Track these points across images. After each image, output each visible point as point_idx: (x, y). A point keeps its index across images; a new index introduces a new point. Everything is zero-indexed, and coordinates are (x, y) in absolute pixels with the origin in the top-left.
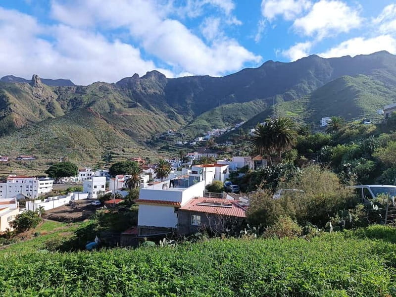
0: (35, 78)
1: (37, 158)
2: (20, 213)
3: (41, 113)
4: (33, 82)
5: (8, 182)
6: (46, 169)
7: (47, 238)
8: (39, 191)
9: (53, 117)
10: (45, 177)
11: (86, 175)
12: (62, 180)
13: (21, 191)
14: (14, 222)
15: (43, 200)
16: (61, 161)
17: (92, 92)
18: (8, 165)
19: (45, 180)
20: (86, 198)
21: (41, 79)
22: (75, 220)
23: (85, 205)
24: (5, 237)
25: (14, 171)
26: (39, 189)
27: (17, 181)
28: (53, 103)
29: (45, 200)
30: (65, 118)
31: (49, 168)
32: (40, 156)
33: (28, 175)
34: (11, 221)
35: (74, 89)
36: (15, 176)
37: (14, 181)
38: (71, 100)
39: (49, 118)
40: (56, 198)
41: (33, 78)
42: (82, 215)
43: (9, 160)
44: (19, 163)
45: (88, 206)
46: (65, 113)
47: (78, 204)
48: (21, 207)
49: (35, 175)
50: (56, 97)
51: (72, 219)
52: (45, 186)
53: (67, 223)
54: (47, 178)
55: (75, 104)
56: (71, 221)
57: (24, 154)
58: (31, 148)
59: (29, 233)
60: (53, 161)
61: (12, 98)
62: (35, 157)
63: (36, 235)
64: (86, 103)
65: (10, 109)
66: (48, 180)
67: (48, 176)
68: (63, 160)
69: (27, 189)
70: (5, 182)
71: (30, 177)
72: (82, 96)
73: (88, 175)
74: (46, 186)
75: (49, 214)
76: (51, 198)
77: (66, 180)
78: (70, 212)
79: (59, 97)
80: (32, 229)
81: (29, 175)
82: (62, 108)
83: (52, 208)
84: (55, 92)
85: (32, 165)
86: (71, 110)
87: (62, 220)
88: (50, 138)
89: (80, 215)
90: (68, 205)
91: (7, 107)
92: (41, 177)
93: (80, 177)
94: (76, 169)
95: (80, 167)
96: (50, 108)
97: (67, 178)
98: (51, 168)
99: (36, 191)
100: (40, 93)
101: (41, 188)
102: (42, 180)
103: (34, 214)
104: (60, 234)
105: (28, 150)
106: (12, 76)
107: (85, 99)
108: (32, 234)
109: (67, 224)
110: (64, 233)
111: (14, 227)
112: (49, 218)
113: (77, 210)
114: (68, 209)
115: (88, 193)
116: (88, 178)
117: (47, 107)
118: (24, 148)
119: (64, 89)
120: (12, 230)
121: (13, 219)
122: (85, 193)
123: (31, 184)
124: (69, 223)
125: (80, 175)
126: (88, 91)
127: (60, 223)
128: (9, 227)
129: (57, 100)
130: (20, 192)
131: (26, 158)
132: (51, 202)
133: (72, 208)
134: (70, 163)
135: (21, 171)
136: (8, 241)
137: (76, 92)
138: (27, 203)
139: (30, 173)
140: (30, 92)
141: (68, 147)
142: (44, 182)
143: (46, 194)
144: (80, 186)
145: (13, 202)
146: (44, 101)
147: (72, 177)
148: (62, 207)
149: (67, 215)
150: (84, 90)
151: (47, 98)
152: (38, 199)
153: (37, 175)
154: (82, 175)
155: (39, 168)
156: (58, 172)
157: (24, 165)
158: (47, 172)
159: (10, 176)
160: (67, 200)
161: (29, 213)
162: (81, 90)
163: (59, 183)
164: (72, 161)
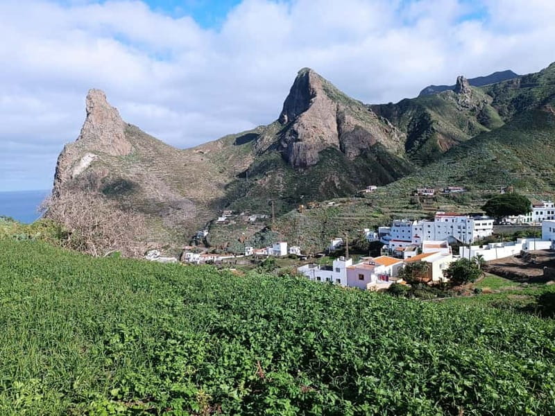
0: (460, 81)
1: (468, 189)
2: (454, 260)
3: (471, 127)
4: (458, 88)
5: (436, 220)
6: (482, 205)
7: (492, 299)
8: (475, 234)
9: (488, 130)
10: (481, 215)
11: (545, 213)
12: (507, 220)
13: (452, 233)
14: (448, 271)
15: (481, 247)
16: (503, 192)
17: (549, 79)
18: (434, 199)
19: (482, 219)
20: (548, 248)
21: (469, 80)
22: (532, 280)
23: (547, 259)
24: (438, 288)
25: (443, 207)
26: (475, 232)
27: (447, 220)
28: (486, 111)
29: (485, 246)
30: (506, 129)
31: (485, 202)
32: (472, 186)
33: (459, 213)
34: (445, 269)
35: (517, 82)
36: (444, 213)
37: (443, 219)
38: (513, 101)
39: (483, 132)
40: (499, 244)
41: (458, 81)
42: (542, 274)
43: (435, 194)
44: (447, 197)
45: (551, 260)
46: (505, 121)
47: (534, 256)
48: (454, 253)
49: (467, 213)
50: (490, 100)
51: (527, 277)
52: (482, 227)
53: (518, 282)
54: (484, 217)
55: (520, 104)
56: (524, 280)
57: (452, 186)
58: (460, 175)
59: (466, 287)
60: (491, 192)
61: (433, 115)
62: (466, 188)
63: (476, 291)
64: (538, 99)
65: (433, 129)
66: (485, 219)
67: (486, 214)
68: (505, 190)
69: (459, 230)
70: (433, 220)
71: (461, 215)
72: (532, 90)
73: (549, 213)
74: (485, 227)
75: (492, 267)
76: (493, 244)
77: (512, 219)
78: (522, 267)
79: (494, 100)
80: (470, 284)
81: (461, 212)
82: (500, 115)
83: (495, 258)
84: (489, 94)
85: (463, 199)
86: (513, 115)
87: (511, 276)
88: (485, 160)
89: (540, 273)
90: (518, 257)
91: (429, 127)
92: (476, 216)
93: (534, 217)
94: (528, 203)
95: (533, 201)
96: (483, 118)
97: (513, 217)
98: (489, 202)
99: (470, 233)
100: (468, 100)
101: (477, 230)
102: (479, 220)
103: (471, 263)
104: (510, 296)
105: (456, 179)
106: (432, 86)
107: (537, 93)
108: (470, 289)
109: (519, 284)
110: (517, 296)
111: (447, 277)
112: (492, 272)
113: (533, 265)
114: (519, 261)
115: (550, 240)
116: (549, 218)
117: (478, 117)
118: (451, 178)
119: (502, 86)
120: (446, 280)
121: (446, 267)
122: (547, 241)
123: (463, 224)
124: (522, 282)
125: (534, 213)
126: (542, 80)
127: (508, 281)
128: (442, 276)
129: (492, 105)
130: (450, 235)
131: (455, 190)
132: (493, 250)
133: (525, 262)
134: (517, 195)
135: (450, 207)
136: (443, 294)
137: (522, 87)
138: (461, 248)
139: (462, 209)
140: (455, 102)
141: (512, 171)
142: (481, 222)
143: (484, 238)
144: (536, 230)
145: (444, 246)
146: (473, 110)
147: (521, 216)
148: (510, 258)
149: (519, 271)
150: (535, 80)
151: (478, 105)
152: (475, 244)
153: (470, 212)
154: (537, 213)
155: (472, 202)
156: (499, 209)
157: (453, 199)
158: (483, 208)
159: (438, 213)
160: (517, 249)
161: (464, 261)
162: (529, 81)
163: (501, 224)
164: (522, 193)
